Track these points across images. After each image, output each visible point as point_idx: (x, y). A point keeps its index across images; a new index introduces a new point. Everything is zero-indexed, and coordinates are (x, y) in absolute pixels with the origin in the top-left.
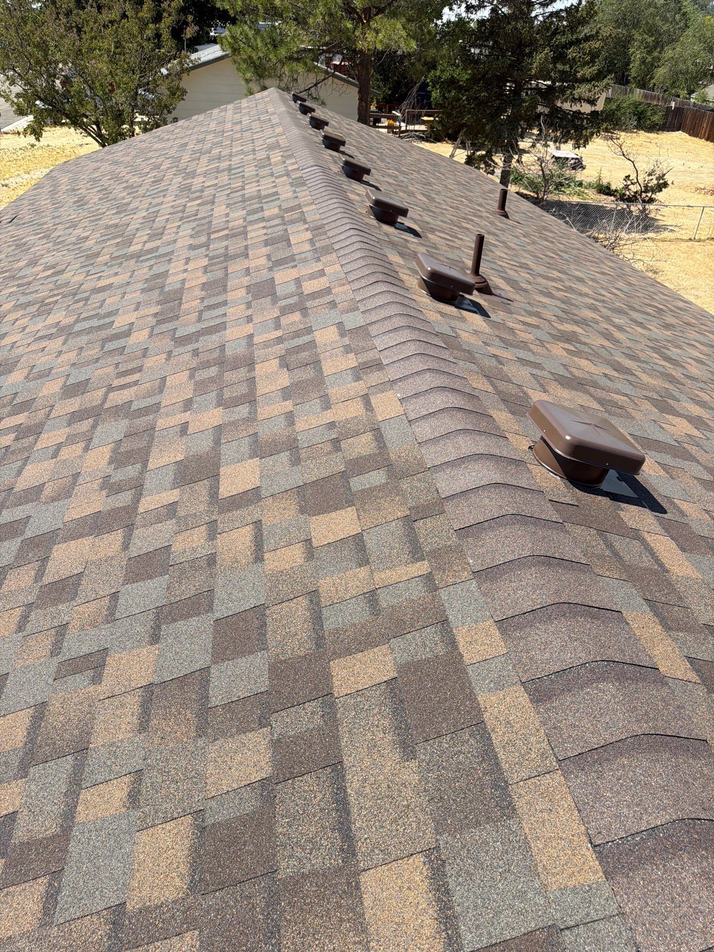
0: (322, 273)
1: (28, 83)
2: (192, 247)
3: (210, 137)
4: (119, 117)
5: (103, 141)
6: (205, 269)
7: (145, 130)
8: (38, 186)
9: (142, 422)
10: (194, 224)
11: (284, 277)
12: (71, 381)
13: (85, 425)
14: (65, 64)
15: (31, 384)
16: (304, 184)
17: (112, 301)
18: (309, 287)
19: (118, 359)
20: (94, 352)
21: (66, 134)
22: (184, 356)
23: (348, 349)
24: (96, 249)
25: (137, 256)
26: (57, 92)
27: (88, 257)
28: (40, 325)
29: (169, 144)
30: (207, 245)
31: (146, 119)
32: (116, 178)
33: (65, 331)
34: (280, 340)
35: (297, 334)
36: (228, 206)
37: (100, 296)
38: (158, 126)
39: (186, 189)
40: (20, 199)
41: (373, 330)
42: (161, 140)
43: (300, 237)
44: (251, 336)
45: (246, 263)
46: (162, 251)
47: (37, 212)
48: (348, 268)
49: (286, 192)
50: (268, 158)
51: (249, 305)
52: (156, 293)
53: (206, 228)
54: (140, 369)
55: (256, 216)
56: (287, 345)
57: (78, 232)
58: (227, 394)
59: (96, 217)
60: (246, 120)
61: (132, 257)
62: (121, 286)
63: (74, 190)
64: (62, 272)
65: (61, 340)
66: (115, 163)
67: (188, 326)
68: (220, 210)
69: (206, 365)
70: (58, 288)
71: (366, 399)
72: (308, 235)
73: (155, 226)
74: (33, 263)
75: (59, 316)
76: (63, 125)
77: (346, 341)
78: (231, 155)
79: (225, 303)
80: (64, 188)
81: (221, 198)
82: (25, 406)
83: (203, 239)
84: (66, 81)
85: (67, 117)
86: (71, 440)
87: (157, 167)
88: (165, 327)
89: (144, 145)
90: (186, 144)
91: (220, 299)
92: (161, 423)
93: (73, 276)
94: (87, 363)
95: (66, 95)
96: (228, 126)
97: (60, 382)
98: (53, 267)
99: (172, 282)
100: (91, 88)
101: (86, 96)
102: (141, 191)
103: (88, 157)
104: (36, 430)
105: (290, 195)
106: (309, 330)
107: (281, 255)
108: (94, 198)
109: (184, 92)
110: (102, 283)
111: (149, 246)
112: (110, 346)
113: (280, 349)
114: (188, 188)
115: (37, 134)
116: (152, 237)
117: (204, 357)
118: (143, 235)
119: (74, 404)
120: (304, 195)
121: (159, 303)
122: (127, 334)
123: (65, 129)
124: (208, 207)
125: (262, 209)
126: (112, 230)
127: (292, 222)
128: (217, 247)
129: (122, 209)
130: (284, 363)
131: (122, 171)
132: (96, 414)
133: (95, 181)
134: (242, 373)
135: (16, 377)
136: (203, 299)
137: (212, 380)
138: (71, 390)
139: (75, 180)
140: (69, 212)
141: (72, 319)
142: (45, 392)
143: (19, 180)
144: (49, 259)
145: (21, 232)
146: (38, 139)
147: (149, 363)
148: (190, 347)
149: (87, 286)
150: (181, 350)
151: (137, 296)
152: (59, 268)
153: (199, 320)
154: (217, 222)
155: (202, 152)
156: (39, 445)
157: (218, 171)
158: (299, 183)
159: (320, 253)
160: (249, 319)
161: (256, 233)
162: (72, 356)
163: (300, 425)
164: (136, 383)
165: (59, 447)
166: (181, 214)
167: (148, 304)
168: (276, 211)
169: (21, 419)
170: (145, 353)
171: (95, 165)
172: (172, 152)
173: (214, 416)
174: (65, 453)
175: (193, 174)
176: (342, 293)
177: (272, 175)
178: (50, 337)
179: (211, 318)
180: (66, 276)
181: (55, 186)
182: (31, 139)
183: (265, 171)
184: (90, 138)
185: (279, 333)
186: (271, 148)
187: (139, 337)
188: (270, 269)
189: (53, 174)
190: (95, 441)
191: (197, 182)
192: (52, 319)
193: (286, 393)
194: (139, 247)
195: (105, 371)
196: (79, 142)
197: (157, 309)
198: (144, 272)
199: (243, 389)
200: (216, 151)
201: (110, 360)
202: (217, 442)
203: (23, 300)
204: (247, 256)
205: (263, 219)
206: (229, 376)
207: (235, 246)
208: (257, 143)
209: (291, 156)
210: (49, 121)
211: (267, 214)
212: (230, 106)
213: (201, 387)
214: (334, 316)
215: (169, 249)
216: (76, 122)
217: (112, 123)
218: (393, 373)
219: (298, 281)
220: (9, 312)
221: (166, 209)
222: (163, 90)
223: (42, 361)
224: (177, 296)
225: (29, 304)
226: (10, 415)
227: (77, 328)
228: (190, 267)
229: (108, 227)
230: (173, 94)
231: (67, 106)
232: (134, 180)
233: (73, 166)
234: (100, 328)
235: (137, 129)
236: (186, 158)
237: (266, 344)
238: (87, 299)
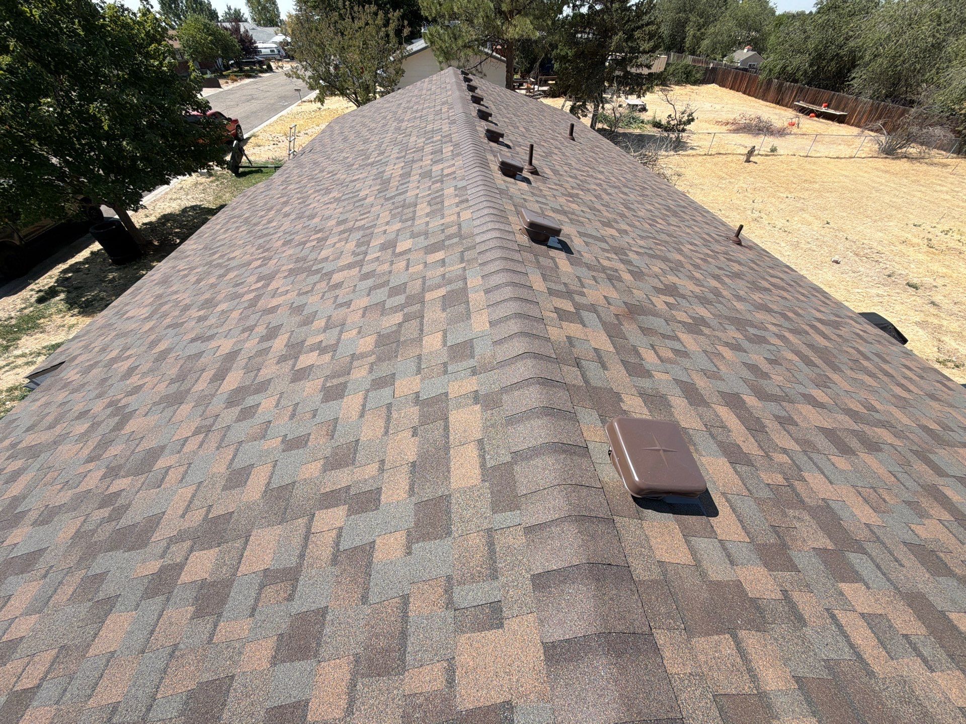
0: (454, 165)
1: (315, 69)
2: (398, 158)
3: (414, 99)
4: (367, 89)
5: (359, 104)
6: (402, 168)
7: (382, 96)
8: (323, 132)
9: (368, 231)
10: (400, 147)
11: (436, 168)
12: (340, 219)
13: (346, 235)
14: (335, 56)
15: (323, 222)
16: (455, 123)
17: (359, 185)
18: (446, 172)
19: (360, 209)
20: (351, 207)
21: (339, 101)
22: (389, 205)
23: (456, 196)
24: (352, 162)
25: (372, 164)
26: (331, 74)
27: (348, 166)
28: (326, 199)
29: (393, 103)
30: (405, 157)
31: (383, 90)
32: (364, 125)
33: (337, 200)
34: (429, 195)
35: (437, 192)
36: (417, 136)
37: (354, 184)
38: (389, 93)
39: (398, 129)
40: (314, 139)
41: (468, 187)
42: (389, 102)
43: (447, 149)
44: (418, 194)
45: (421, 163)
46: (383, 161)
47: (323, 145)
48: (465, 162)
49: (446, 128)
50: (441, 110)
51: (419, 182)
52: (379, 181)
53: (405, 148)
54: (369, 212)
55: (430, 141)
56: (432, 196)
57: (344, 154)
58: (404, 217)
59: (353, 147)
60: (434, 88)
61: (369, 165)
62: (363, 179)
63: (342, 133)
64: (336, 174)
65: (336, 204)
66: (364, 116)
67: (391, 193)
68: (413, 139)
69: (397, 208)
70: (334, 182)
71: (458, 214)
72: (452, 148)
73: (382, 149)
74: (322, 171)
75: (335, 194)
76: (336, 95)
77: (457, 192)
78: (423, 109)
79: (409, 182)
80: (337, 132)
81: (415, 132)
82: (320, 231)
83: (403, 154)
84: (336, 67)
85: (338, 90)
86: (340, 241)
87: (385, 118)
88: (381, 194)
89: (379, 105)
90: (401, 104)
91: (407, 180)
92: (376, 231)
93: (341, 176)
94: (347, 212)
95: (336, 76)
96: (424, 92)
97: (336, 220)
98: (332, 172)
99: (387, 175)
100: (351, 71)
101: (349, 76)
102: (376, 131)
103: (349, 114)
104: (325, 239)
105: (447, 129)
106: (442, 190)
107: (438, 158)
108: (352, 136)
109: (403, 72)
110: (355, 178)
111: (377, 159)
112: (357, 204)
113: (428, 199)
114: (399, 128)
115: (322, 102)
116: (379, 155)
117: (396, 205)
118: (375, 154)
119: (342, 228)
120: (454, 128)
121: (380, 184)
122: (365, 199)
123: (337, 98)
124: (408, 137)
125: (433, 137)
126: (361, 152)
127: (445, 143)
128: (409, 157)
129: (366, 141)
130: (429, 204)
131: (367, 121)
132: (350, 230)
133: (353, 127)
134: (412, 209)
135: (316, 220)
136: (399, 181)
137: (398, 213)
138: (339, 223)
139: (342, 127)
140: (339, 145)
141: (341, 195)
142: (329, 224)
143: (313, 130)
144: (330, 169)
145: (315, 157)
146: (322, 105)
147: (373, 209)
148: (391, 201)
149: (348, 180)
150: (387, 203)
151: (371, 182)
152: (335, 172)
153: (397, 190)
154: (411, 145)
155: (408, 108)
156: (327, 243)
157: (415, 118)
158: (453, 122)
159: (455, 156)
160: (418, 187)
161: (428, 149)
162: (341, 210)
163: (431, 225)
164: (367, 217)
165: (335, 243)
166: (394, 142)
167: (375, 185)
168: (440, 137)
169: (319, 235)
170: (372, 205)
171: (353, 118)
172: (393, 109)
173: (398, 226)
174: (337, 245)
175: (402, 121)
176: (459, 173)
177: (441, 119)
178: (331, 203)
179: (402, 189)
180: (338, 176)
181: (332, 131)
182: (319, 104)
183: (437, 117)
184: (351, 104)
185: (429, 192)
186: (443, 104)
187: (370, 200)
188: (431, 165)
189: (331, 125)
190: (350, 240)
191: (404, 125)
192: (331, 195)
193: (427, 215)
194: (373, 160)
195: (355, 214)
196: (346, 106)
197: (378, 187)
198: (375, 171)
199: (411, 215)
200: (415, 107)
201: (357, 210)
202: (397, 235)
203: (318, 188)
204: (422, 160)
205: (432, 142)
206: (406, 211)
207: (417, 156)
208: (437, 101)
209: (452, 108)
210: (328, 93)
211: (435, 139)
212: (427, 80)
213: (393, 216)
214: (454, 183)
215: (387, 159)
216: (343, 94)
217: (363, 93)
218: (471, 203)
219: (442, 169)
220: (312, 194)
221: (387, 140)
222: (391, 70)
223: (327, 213)
224: (388, 181)
225: (321, 190)
226: (314, 234)
227: (343, 198)
228: (396, 167)
229: (358, 151)
230: (397, 73)
231: (337, 83)
232: (373, 125)
233: (341, 119)
234: (353, 197)
235: (378, 96)
236: (400, 112)
237: (423, 197)
238: (348, 185)
